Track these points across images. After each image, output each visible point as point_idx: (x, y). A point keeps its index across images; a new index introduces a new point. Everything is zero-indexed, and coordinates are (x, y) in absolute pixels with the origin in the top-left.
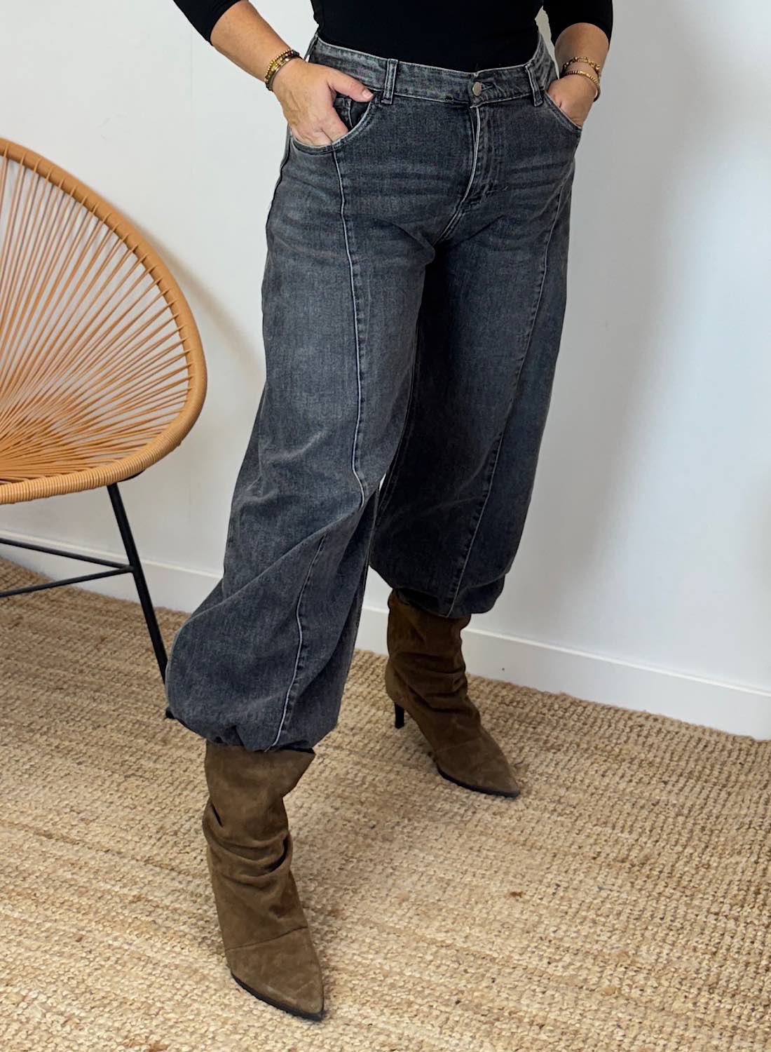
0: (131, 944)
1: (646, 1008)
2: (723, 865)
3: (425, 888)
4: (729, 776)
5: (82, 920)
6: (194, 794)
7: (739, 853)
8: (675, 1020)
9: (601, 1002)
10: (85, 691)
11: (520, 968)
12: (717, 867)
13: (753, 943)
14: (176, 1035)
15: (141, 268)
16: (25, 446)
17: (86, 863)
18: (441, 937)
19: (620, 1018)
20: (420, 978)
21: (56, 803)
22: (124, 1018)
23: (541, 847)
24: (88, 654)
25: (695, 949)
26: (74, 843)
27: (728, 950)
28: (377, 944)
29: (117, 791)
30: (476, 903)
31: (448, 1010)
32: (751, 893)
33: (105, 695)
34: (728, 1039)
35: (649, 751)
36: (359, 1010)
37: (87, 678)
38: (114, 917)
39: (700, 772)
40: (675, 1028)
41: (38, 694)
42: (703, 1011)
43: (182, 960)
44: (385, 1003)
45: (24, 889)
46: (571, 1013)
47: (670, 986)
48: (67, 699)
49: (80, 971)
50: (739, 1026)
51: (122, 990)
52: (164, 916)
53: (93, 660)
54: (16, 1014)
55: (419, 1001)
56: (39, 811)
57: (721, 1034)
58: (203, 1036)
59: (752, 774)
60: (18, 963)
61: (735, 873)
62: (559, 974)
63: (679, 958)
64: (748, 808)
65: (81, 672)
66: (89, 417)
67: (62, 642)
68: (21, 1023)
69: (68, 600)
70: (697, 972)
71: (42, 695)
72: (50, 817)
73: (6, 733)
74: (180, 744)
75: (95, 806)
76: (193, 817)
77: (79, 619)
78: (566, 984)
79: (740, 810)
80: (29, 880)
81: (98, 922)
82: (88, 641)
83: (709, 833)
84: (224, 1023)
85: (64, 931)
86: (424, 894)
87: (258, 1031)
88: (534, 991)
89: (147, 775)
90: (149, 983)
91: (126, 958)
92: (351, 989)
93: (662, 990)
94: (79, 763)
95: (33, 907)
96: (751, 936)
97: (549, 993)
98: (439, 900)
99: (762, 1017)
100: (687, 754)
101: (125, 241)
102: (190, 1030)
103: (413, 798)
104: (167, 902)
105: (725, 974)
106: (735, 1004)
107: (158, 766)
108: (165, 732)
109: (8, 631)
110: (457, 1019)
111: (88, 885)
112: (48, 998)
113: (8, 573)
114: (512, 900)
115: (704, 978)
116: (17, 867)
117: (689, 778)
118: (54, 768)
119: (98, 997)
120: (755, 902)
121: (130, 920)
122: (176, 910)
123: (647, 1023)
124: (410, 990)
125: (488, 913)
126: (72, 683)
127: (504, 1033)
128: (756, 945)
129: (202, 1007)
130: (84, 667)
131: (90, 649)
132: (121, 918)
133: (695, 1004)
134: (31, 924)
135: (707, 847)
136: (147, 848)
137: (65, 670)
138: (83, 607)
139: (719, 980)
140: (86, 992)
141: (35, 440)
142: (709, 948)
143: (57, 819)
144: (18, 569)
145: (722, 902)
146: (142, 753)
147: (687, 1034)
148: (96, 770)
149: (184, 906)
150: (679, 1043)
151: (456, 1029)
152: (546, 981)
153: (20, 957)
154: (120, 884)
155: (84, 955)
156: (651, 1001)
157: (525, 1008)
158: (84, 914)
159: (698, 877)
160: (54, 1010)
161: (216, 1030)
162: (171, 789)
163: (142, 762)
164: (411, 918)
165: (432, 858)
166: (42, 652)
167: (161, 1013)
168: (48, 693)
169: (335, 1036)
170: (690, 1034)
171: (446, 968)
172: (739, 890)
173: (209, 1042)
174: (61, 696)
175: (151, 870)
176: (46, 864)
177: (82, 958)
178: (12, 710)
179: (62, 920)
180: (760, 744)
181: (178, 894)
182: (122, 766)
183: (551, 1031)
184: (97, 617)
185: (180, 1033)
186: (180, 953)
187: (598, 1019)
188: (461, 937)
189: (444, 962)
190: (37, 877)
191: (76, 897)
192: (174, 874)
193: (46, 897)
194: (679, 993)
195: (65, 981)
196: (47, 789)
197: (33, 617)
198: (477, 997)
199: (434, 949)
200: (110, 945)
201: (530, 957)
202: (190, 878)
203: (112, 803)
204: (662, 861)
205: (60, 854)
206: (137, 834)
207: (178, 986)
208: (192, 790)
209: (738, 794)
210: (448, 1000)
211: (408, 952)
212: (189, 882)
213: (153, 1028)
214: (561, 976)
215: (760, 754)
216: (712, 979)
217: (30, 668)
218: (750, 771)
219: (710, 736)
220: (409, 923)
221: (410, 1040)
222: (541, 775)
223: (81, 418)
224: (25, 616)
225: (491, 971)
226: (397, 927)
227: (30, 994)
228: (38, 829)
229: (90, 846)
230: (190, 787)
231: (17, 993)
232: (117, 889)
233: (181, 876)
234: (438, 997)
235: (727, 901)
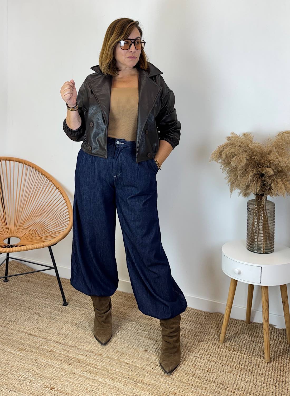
0: (48, 362)
1: (176, 380)
2: (199, 344)
3: (123, 349)
4: (202, 322)
5: (37, 356)
6: (68, 325)
7: (203, 341)
8: (183, 384)
9: (165, 379)
10: (43, 299)
11: (145, 370)
12: (197, 345)
13: (204, 364)
14: (58, 385)
15: (59, 193)
16: (30, 237)
17: (39, 342)
18: (126, 361)
19: (169, 383)
20: (120, 372)
21: (33, 326)
22: (45, 381)
23: (153, 339)
24: (45, 289)
25: (190, 366)
26: (37, 336)
27: (198, 366)
28: (110, 363)
29: (49, 324)
30: (136, 353)
31: (126, 380)
32: (205, 351)
33: (48, 300)
34: (196, 389)
35: (183, 315)
36: (104, 379)
37: (44, 296)
38: (45, 355)
39: (195, 321)
40: (183, 386)
41: (32, 299)
42: (190, 382)
43: (61, 366)
44: (110, 378)
45: (23, 348)
46: (157, 382)
47: (182, 375)
48: (39, 300)
49: (35, 369)
50: (199, 385)
51: (45, 374)
52: (57, 355)
53: (46, 291)
54: (18, 379)
55: (119, 377)
56: (29, 329)
57: (194, 388)
58: (64, 385)
59: (208, 321)
60: (20, 367)
61: (201, 346)
62: (155, 371)
63: (186, 368)
64: (206, 330)
65: (43, 294)
66: (46, 229)
67: (39, 286)
68: (19, 382)
69: (41, 276)
70: (190, 372)
71: (33, 299)
72: (32, 330)
73: (23, 309)
74: (66, 312)
75: (43, 327)
76: (67, 330)
77: (44, 280)
78: (156, 374)
79: (204, 330)
80: (25, 346)
81: (40, 356)
82: (45, 286)
83: (196, 336)
84: (70, 382)
85: (32, 358)
86: (123, 351)
87: (78, 384)
88: (148, 375)
89: (57, 320)
90: (52, 372)
91: (47, 366)
92: (102, 374)
93: (181, 376)
94: (40, 317)
95: (25, 353)
96: (204, 362)
97: (152, 376)
98: (127, 352)
99: (205, 383)
100: (192, 316)
101: (56, 186)
102: (62, 384)
103: (122, 326)
104: (58, 352)
105: (197, 372)
106: (198, 380)
107: (60, 318)
108: (62, 309)
109: (26, 283)
110: (128, 382)
111: (39, 347)
112: (27, 375)
113: (27, 269)
114: (145, 352)
115: (191, 373)
116: (22, 342)
117: (193, 322)
118: (34, 318)
119: (39, 376)
120: (206, 354)
121: (49, 356)
122: (60, 354)
123: (176, 384)
124: (117, 375)
125: (138, 356)
126: (40, 296)
127: (139, 386)
128: (205, 365)
129: (65, 378)
130: (44, 293)
131: (45, 288)
132: (47, 355)
133: (188, 380)
134: (24, 357)
135: (195, 340)
136: (55, 338)
137: (39, 293)
138: (45, 278)
139: (195, 374)
140: (36, 374)
141: (33, 235)
142: (193, 365)
143: (33, 330)
144: (29, 268)
145: (197, 354)
146: (56, 314)
147: (186, 387)
148: (44, 318)
149: (62, 353)
150: (183, 390)
151: (127, 385)
152: (151, 373)
153: (21, 365)
154: (47, 347)
155: (37, 365)
156: (177, 379)
157: (145, 380)
158: (38, 354)
159: (193, 347)
160: (28, 379)
161: (68, 384)
162: (62, 323)
163: (56, 316)
164: (119, 356)
165: (125, 341)
166: (34, 289)
167: (54, 379)
168: (34, 299)
169: (98, 386)
170: (186, 388)
171: (126, 369)
172: (202, 351)
173: (66, 387)
174: (37, 300)
175: (56, 344)
176: (29, 342)
177: (36, 365)
178: (25, 303)
179: (32, 356)
180: (211, 314)
181: (61, 350)
182: (51, 317)
183: (151, 386)
184: (48, 280)
185: (59, 385)
186: (60, 365)
187: (164, 383)
188: (131, 361)
189: (126, 368)
190: (27, 345)
191: (36, 350)
192: (61, 345)
193: (28, 350)
194: (185, 377)
195: (31, 371)
196: (32, 323)
197: (32, 280)
198: (134, 377)
199: (124, 364)
200: (43, 362)
201: (148, 367)
202: (65, 346)
203: (47, 327)
204: (183, 343)
205: (33, 339)
206: (53, 335)
207: (59, 373)
208: (67, 324)
209: (204, 326)
210: (126, 377)
211: (118, 365)
212: (65, 347)
213: (52, 383)
214: (155, 372)
215: (211, 316)
216: (193, 373)
217: (30, 293)
218: (208, 320)
219: (199, 312)
220: (119, 358)
221: (116, 388)
222: (155, 321)
223: (44, 229)
224: (30, 280)
225: (138, 370)
226: (116, 359)
227: (22, 374)
228: (28, 333)
229: (41, 337)
230: (67, 323)
231: (19, 374)
232: (46, 348)
233: (63, 345)
234: (124, 377)
235: (199, 353)
